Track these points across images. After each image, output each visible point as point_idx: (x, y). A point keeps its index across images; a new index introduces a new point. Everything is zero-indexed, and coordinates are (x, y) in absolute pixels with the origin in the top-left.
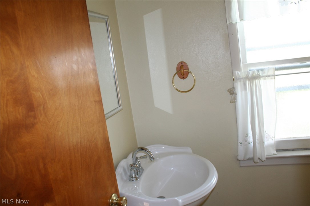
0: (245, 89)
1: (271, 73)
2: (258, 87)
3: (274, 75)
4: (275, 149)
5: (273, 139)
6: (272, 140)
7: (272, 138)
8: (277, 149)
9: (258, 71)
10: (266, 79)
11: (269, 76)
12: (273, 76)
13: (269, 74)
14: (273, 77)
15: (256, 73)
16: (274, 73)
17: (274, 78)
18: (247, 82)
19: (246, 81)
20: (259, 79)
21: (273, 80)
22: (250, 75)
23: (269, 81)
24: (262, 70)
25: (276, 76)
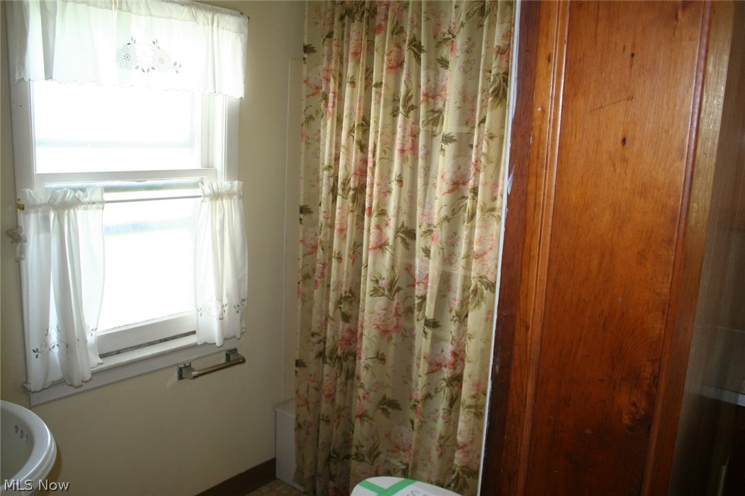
0: (47, 228)
1: (96, 196)
2: (73, 227)
3: (103, 202)
4: (98, 353)
5: (94, 333)
6: (92, 335)
7: (92, 332)
8: (102, 353)
9: (75, 190)
10: (87, 209)
11: (94, 203)
12: (100, 202)
13: (93, 199)
14: (101, 206)
15: (70, 195)
16: (102, 198)
17: (103, 209)
18: (52, 215)
19: (49, 211)
20: (74, 209)
21: (101, 211)
22: (58, 200)
23: (93, 212)
24: (83, 190)
25: (106, 205)
